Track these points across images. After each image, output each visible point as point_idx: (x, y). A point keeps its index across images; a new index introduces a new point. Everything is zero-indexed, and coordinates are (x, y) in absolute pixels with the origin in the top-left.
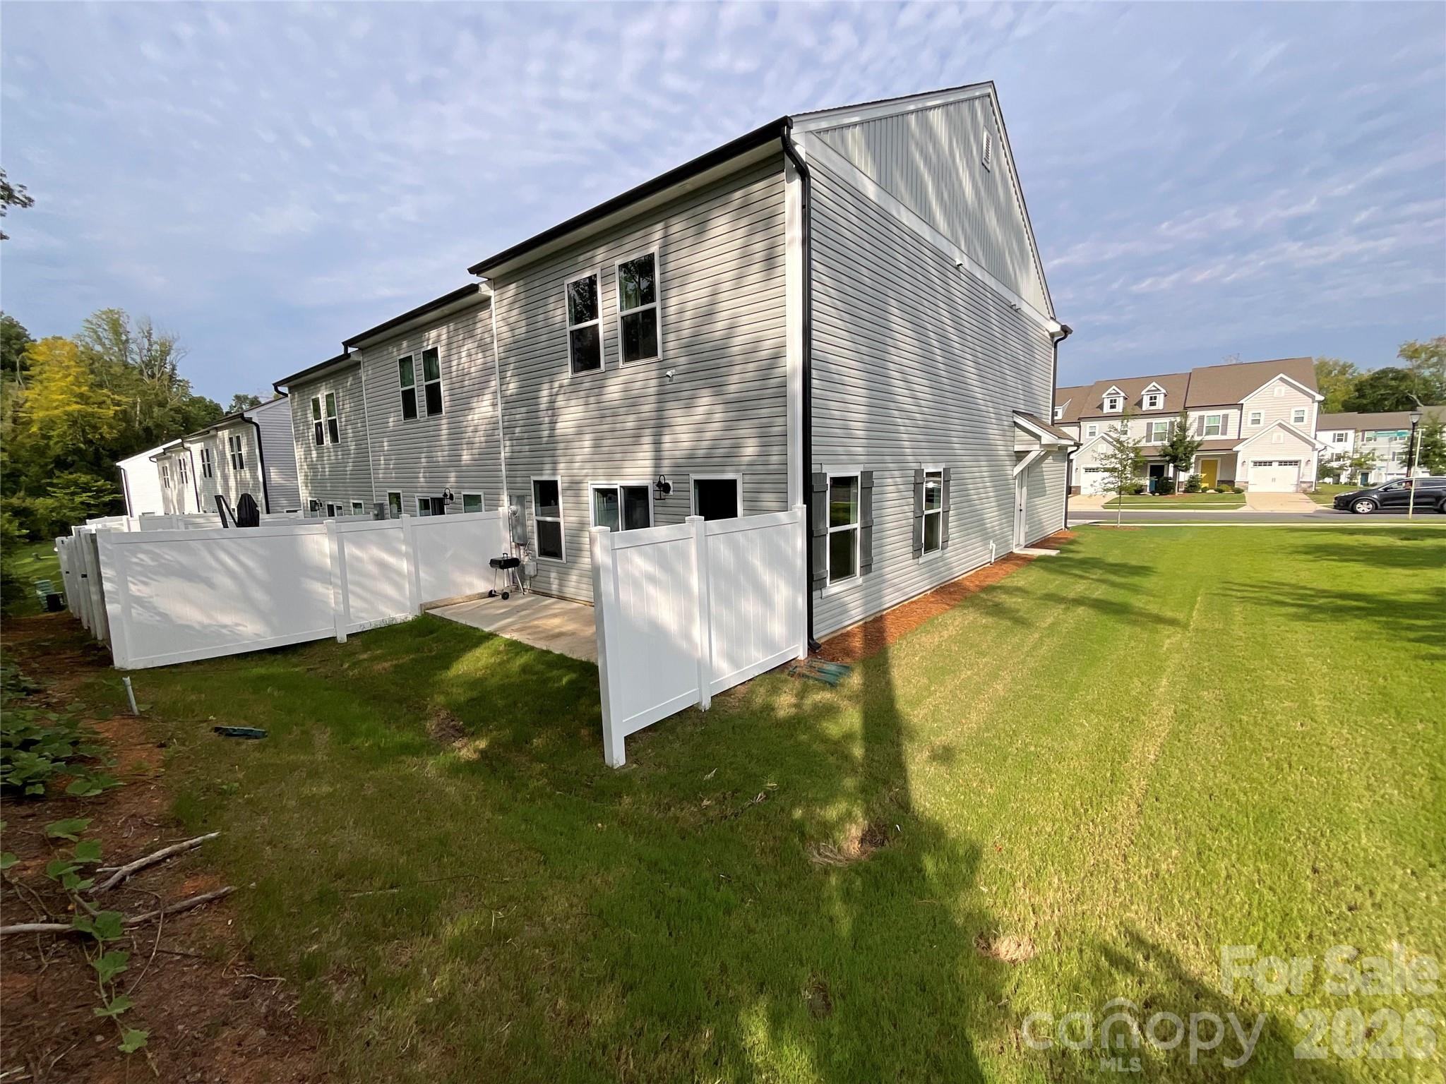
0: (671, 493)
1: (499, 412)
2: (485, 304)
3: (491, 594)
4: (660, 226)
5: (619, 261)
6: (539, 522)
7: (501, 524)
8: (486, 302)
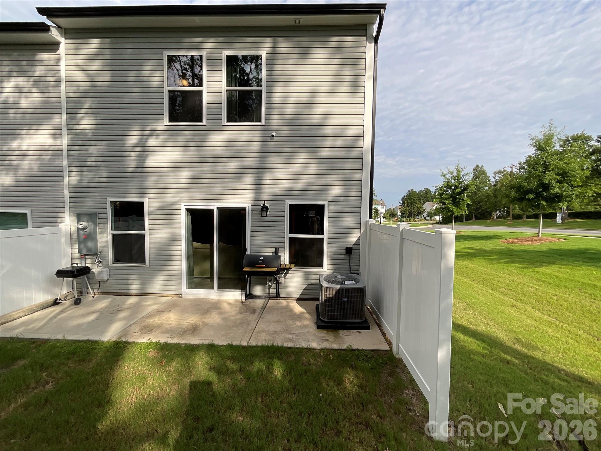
0: (268, 213)
1: (64, 142)
2: (55, 47)
3: (56, 303)
4: (268, 39)
5: (227, 53)
6: (114, 236)
7: (63, 240)
8: (54, 46)
